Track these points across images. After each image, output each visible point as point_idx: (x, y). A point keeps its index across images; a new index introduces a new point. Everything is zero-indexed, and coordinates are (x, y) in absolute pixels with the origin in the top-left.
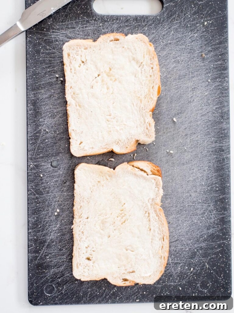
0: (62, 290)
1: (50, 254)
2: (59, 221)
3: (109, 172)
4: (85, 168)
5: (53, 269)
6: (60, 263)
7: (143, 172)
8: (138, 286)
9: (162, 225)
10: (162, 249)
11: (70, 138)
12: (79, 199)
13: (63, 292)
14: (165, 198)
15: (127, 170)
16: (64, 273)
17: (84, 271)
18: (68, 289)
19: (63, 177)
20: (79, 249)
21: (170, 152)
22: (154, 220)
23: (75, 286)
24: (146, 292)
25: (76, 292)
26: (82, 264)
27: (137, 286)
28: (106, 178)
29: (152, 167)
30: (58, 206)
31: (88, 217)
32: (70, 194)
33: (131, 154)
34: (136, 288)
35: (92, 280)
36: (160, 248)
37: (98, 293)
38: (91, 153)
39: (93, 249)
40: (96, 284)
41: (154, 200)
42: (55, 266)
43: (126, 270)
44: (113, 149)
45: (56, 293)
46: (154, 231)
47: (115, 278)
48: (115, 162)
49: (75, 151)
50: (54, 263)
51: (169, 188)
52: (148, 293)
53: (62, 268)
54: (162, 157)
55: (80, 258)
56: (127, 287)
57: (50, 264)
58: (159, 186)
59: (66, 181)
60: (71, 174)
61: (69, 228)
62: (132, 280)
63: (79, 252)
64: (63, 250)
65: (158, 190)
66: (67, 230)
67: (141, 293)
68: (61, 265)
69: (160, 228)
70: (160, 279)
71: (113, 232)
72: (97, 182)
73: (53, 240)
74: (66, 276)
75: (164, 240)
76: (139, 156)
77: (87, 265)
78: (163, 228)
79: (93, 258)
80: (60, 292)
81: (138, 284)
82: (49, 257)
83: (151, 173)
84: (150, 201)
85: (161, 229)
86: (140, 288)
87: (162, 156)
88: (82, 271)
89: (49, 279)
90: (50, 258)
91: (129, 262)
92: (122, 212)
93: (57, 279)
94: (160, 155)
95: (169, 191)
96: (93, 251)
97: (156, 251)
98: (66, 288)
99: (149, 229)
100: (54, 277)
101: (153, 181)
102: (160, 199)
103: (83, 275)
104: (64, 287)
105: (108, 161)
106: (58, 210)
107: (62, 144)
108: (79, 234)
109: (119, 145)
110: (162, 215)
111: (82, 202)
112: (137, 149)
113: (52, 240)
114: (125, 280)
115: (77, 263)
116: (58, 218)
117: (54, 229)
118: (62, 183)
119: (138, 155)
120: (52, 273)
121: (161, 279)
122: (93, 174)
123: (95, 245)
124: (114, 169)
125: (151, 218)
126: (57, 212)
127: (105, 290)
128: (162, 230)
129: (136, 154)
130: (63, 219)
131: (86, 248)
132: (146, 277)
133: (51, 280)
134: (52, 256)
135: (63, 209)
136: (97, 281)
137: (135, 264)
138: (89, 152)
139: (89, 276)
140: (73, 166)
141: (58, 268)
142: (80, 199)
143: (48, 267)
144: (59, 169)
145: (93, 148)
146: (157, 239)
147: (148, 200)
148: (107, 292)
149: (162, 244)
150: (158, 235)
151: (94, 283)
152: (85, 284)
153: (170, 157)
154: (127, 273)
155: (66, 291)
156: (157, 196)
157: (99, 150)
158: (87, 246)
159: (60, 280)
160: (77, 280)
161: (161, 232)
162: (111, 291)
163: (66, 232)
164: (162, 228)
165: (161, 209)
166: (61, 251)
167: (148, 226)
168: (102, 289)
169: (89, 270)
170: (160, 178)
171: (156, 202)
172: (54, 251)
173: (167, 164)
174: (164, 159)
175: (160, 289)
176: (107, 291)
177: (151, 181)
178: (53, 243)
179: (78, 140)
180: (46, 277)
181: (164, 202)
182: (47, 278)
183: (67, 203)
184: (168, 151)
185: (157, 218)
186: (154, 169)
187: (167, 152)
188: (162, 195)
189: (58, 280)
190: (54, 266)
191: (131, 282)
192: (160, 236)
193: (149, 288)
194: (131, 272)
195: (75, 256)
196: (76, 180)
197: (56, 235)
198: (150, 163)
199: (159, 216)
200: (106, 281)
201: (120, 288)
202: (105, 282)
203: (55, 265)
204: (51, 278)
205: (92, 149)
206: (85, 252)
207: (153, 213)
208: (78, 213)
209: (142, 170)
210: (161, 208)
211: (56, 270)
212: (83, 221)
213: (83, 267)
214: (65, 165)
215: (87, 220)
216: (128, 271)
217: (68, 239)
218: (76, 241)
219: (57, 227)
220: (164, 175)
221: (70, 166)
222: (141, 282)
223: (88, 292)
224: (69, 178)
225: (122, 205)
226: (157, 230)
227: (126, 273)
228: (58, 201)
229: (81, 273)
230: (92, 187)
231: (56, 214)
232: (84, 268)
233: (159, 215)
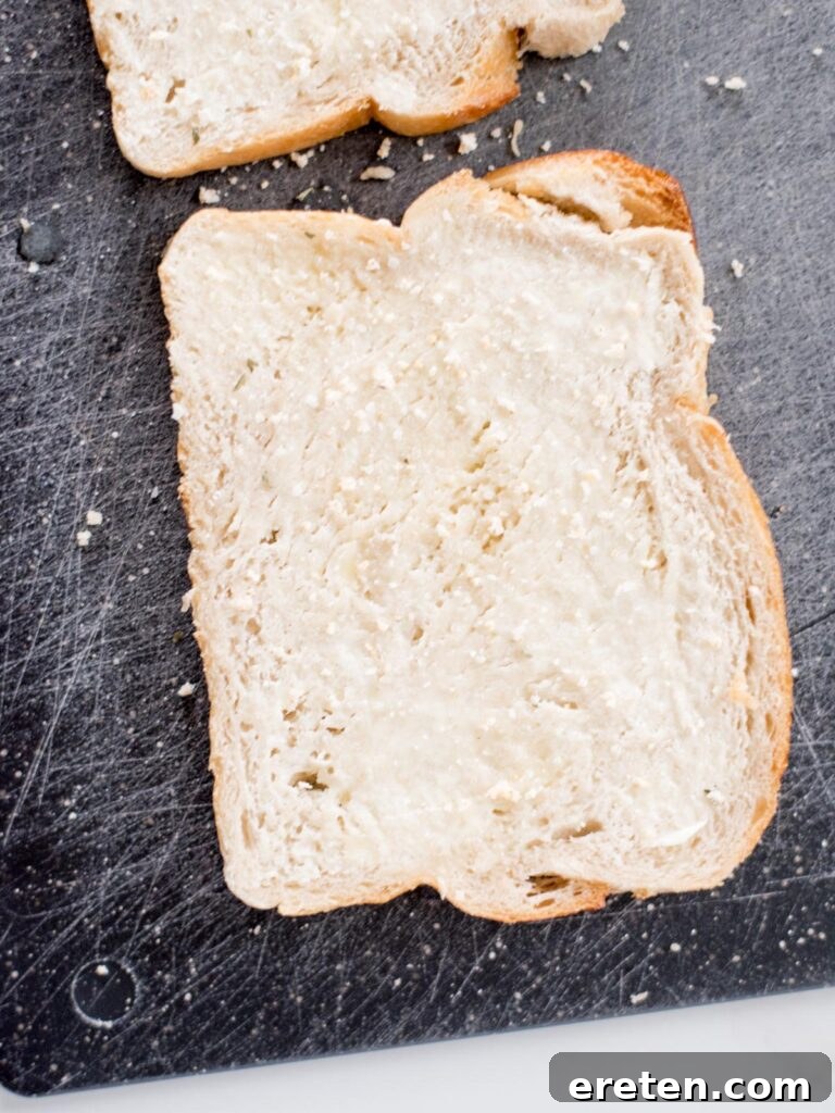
0: (177, 987)
1: (82, 780)
2: (106, 580)
3: (367, 241)
4: (220, 235)
5: (110, 871)
6: (149, 827)
7: (574, 217)
8: (632, 911)
9: (732, 524)
10: (747, 671)
11: (105, 71)
12: (207, 427)
13: (188, 997)
14: (725, 364)
15: (474, 216)
16: (180, 885)
17: (291, 860)
18: (212, 978)
19: (99, 314)
20: (246, 727)
21: (729, 84)
22: (678, 501)
23: (257, 956)
24: (686, 941)
25: (265, 987)
26: (271, 818)
27: (625, 911)
28: (356, 282)
29: (628, 179)
30: (90, 493)
31: (274, 533)
32: (151, 409)
33: (492, 127)
34: (620, 922)
35: (346, 904)
36: (735, 663)
37: (398, 982)
38: (242, 138)
39: (329, 722)
40: (379, 928)
41: (666, 381)
42: (122, 847)
43: (545, 821)
44: (377, 99)
45: (145, 1006)
46: (688, 565)
47: (485, 878)
48: (403, 184)
49: (143, 140)
50: (113, 832)
51: (744, 307)
52: (695, 947)
53: (162, 858)
54: (684, 125)
55: (254, 781)
56: (563, 926)
57: (92, 840)
58: (683, 290)
59: (122, 339)
60: (144, 291)
61: (171, 617)
62: (589, 877)
63: (244, 744)
64: (151, 748)
65: (682, 316)
66: (162, 628)
67: (653, 950)
68: (156, 839)
69: (723, 542)
70: (758, 856)
71: (440, 604)
72: (305, 313)
73: (87, 697)
74: (190, 900)
75: (752, 616)
76: (538, 133)
77: (304, 818)
78: (739, 545)
79: (337, 773)
80: (171, 996)
81: (626, 898)
82: (79, 803)
83: (628, 217)
84: (643, 385)
85: (731, 553)
86: (641, 920)
87: (683, 115)
88: (282, 860)
89: (95, 931)
90: (82, 805)
91: (559, 775)
92: (479, 473)
93: (141, 928)
94: (669, 113)
95: (749, 320)
96: (332, 730)
97: (712, 686)
98: (201, 974)
99: (653, 563)
100: (119, 913)
101: (645, 262)
102: (698, 366)
103: (292, 878)
104: (187, 969)
105: (357, 189)
106: (95, 518)
107: (71, 118)
108: (234, 642)
109: (406, 73)
110: (724, 466)
111: (225, 441)
112: (523, 90)
113: (80, 696)
114: (549, 882)
115: (246, 812)
116: (103, 564)
117: (83, 630)
118: (99, 353)
119: (534, 129)
120: (108, 892)
121: (763, 857)
122: (274, 266)
123: (341, 697)
124: (397, 222)
125: (658, 493)
126: (91, 527)
127: (436, 956)
128: (734, 558)
129: (519, 126)
130: (131, 563)
131: (289, 716)
132: (669, 849)
133: (103, 934)
134: (96, 790)
135: (121, 503)
136: (380, 910)
137: (596, 780)
138: (233, 136)
139: (328, 885)
140: (149, 240)
141: (135, 859)
142: (212, 425)
143: (79, 860)
144: (71, 272)
145: (250, 110)
146: (715, 615)
147: (629, 387)
148: (451, 967)
149: (746, 642)
150: (713, 589)
151: (366, 925)
152: (315, 937)
153: (728, 115)
154: (556, 838)
155: (203, 987)
156: (681, 353)
157: (289, 116)
158: (291, 708)
159: (157, 930)
160: (259, 916)
161: (731, 565)
162: (472, 960)
163: (160, 643)
164: (732, 543)
165: (713, 430)
166: (143, 755)
167: (646, 541)
168: (419, 952)
169: (318, 848)
170: (685, 238)
171: (680, 392)
172: (100, 760)
173: (717, 162)
174: (696, 133)
175: (765, 917)
176: (450, 961)
177: (635, 266)
178: (89, 713)
179: (154, 75)
180: (76, 922)
181: (725, 389)
182: (81, 923)
183: (140, 464)
184: (713, 80)
185: (696, 486)
186: (641, 193)
187: (705, 86)
188: (712, 339)
189: (147, 927)
190: (115, 848)
191: (587, 894)
192: (729, 595)
193: (700, 914)
194: (579, 830)
195: (227, 772)
196: (172, 315)
197: (101, 662)
198: (615, 160)
199: (703, 473)
200: (432, 903)
201: (523, 932)
202: (430, 914)
203: (118, 843)
204: (105, 925)
205: (243, 115)
206: (280, 741)
207: (666, 460)
208: (213, 512)
209: (567, 208)
210: (713, 422)
211: (131, 875)
212: (248, 556)
213: (282, 832)
214: (101, 244)
215: (273, 545)
216: (554, 826)
217: (174, 680)
218: (222, 683)
219: (102, 614)
220: (707, 227)
221: (133, 245)
222: (648, 880)
223: (335, 984)
224: (137, 318)
225: (472, 434)
226: (702, 557)
227: (547, 838)
228: (90, 462)
229: (273, 873)
230: (276, 345)
231: (84, 538)
232: (289, 840)
233: (708, 468)
